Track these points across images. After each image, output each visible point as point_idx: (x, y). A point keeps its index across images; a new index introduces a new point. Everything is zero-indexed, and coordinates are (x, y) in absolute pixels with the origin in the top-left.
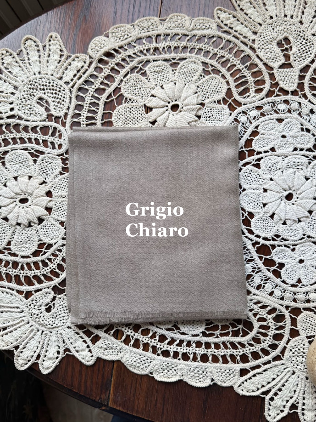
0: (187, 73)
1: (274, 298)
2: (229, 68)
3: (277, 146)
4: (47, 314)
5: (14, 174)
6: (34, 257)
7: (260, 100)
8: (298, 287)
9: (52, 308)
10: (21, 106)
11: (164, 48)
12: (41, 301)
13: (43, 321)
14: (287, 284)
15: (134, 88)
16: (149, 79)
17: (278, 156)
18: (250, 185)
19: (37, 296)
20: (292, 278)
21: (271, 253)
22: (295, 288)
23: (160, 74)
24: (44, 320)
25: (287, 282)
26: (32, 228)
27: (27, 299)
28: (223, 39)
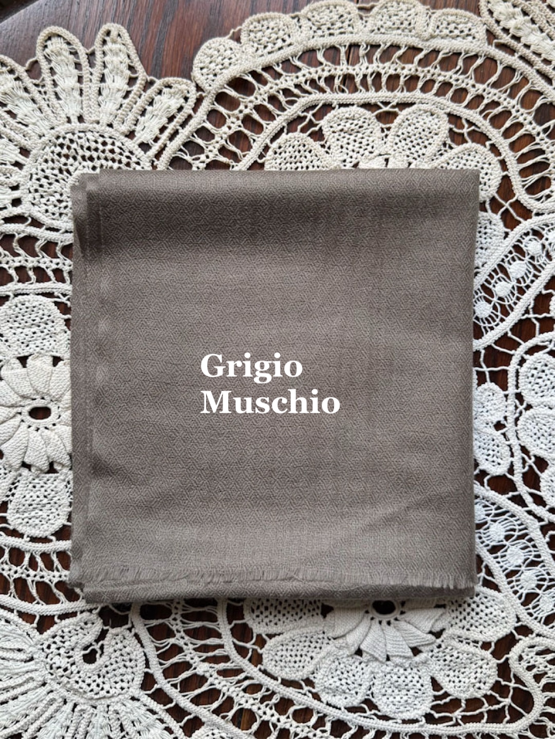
2: (507, 129)
4: (88, 667)
5: (20, 350)
6: (58, 539)
9: (98, 656)
10: (37, 195)
11: (365, 76)
12: (73, 639)
13: (77, 682)
18: (543, 396)
19: (65, 627)
23: (352, 137)
24: (80, 681)
26: (56, 475)
27: (41, 633)
28: (498, 62)
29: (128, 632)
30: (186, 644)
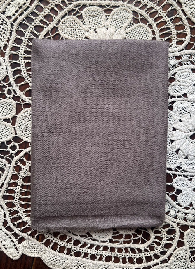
1: (169, 217)
3: (189, 93)
7: (180, 51)
8: (189, 209)
14: (181, 206)
15: (70, 29)
16: (85, 22)
17: (189, 101)
20: (185, 202)
21: (172, 181)
22: (187, 210)
25: (181, 204)
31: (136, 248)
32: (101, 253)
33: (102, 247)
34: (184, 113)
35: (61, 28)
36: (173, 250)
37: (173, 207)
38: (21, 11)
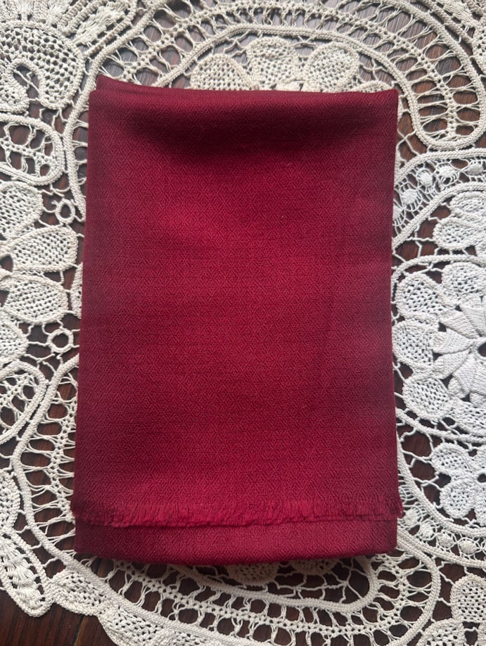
0: (327, 69)
1: (417, 540)
2: (411, 73)
3: (480, 245)
7: (463, 149)
8: (467, 525)
11: (290, 13)
14: (447, 516)
15: (216, 81)
16: (251, 70)
17: (479, 265)
18: (415, 310)
20: (458, 507)
21: (430, 451)
22: (461, 527)
23: (273, 63)
25: (448, 512)
28: (412, 16)
29: (8, 474)
30: (59, 492)
31: (333, 610)
32: (246, 618)
33: (249, 601)
34: (466, 290)
35: (195, 78)
36: (423, 625)
37: (428, 516)
38: (111, 35)
